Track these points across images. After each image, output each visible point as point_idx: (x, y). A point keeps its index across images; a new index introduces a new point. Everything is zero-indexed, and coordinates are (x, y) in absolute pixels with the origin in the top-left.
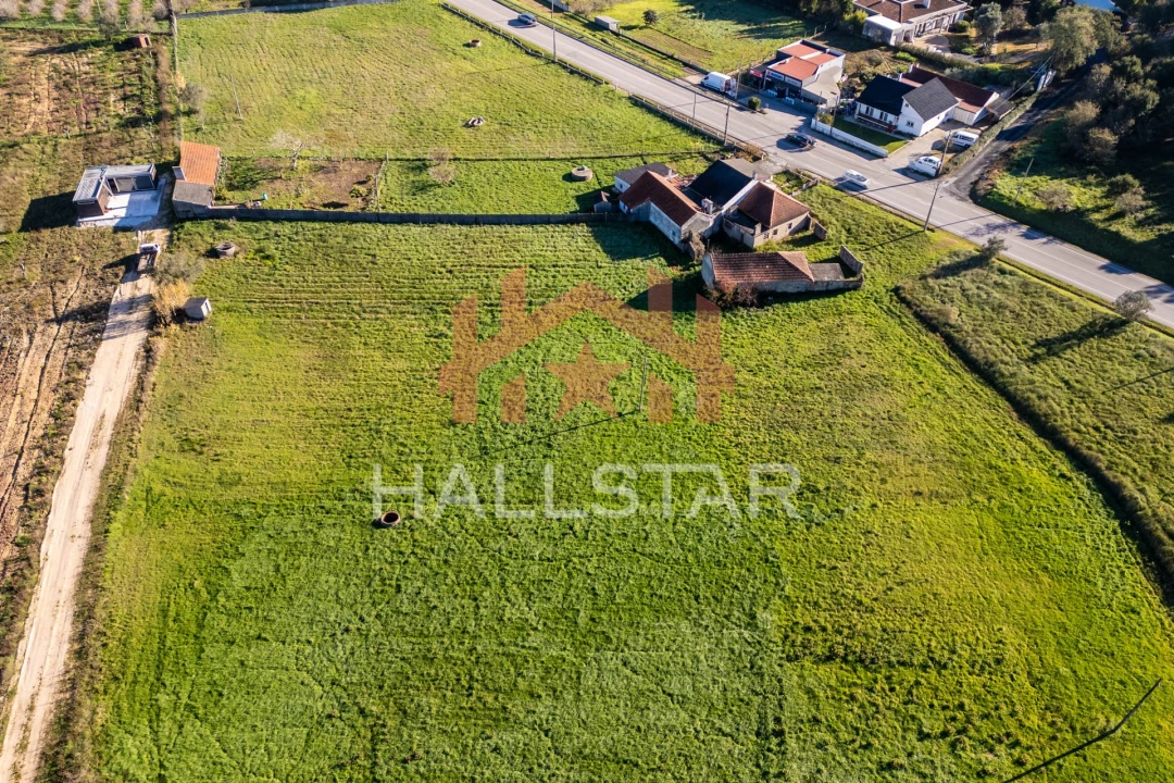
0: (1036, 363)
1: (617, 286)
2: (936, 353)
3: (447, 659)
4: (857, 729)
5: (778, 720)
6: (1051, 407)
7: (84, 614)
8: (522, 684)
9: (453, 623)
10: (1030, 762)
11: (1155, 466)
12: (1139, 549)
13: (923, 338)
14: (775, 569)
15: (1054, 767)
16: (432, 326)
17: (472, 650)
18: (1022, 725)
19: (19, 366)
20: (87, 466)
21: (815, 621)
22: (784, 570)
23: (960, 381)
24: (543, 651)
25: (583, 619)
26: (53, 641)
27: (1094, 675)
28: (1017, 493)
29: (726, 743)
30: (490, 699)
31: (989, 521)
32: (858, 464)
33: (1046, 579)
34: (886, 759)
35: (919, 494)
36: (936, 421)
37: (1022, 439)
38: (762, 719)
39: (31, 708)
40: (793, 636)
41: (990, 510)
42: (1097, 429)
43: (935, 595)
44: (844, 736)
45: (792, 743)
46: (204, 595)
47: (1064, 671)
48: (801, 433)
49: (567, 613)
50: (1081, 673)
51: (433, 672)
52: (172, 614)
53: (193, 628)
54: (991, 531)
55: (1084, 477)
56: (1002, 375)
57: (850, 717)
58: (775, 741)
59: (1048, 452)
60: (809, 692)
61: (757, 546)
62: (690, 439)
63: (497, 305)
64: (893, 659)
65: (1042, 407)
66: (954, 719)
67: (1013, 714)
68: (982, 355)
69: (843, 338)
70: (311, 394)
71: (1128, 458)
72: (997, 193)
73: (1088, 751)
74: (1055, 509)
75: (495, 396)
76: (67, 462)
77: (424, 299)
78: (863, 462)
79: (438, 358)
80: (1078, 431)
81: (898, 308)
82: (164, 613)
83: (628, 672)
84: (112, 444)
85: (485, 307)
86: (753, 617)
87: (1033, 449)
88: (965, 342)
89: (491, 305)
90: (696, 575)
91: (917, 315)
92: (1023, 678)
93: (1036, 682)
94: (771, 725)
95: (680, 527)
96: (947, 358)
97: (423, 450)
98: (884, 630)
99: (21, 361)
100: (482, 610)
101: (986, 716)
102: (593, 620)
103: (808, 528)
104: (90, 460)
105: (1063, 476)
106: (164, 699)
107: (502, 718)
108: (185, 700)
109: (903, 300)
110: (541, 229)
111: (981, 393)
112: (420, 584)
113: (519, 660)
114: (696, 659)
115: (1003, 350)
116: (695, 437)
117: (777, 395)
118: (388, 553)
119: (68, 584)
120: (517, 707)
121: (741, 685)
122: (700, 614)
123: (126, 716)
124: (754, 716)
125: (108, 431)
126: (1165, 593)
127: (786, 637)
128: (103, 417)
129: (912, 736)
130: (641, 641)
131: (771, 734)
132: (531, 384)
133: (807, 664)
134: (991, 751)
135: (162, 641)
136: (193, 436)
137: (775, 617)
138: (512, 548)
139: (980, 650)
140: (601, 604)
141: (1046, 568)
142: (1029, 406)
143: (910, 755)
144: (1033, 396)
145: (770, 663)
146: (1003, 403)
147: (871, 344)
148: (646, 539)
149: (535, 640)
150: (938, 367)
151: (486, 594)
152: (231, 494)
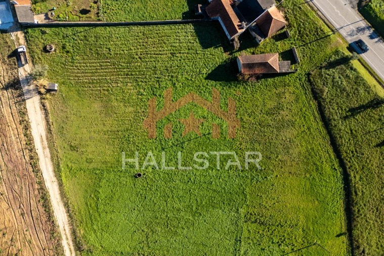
0: (345, 120)
1: (204, 66)
2: (313, 111)
3: (161, 218)
4: (258, 240)
5: (240, 238)
6: (342, 142)
7: (66, 205)
8: (180, 226)
9: (161, 208)
10: (295, 249)
11: (363, 168)
12: (345, 195)
13: (311, 102)
14: (245, 196)
15: (300, 251)
16: (138, 89)
17: (167, 216)
18: (296, 241)
19: (3, 113)
20: (45, 157)
21: (254, 212)
22: (248, 196)
23: (317, 125)
24: (184, 217)
25: (194, 208)
26: (62, 213)
27: (318, 230)
28: (319, 174)
29: (228, 242)
30: (172, 229)
31: (308, 183)
32: (276, 160)
33: (316, 203)
34: (263, 248)
35: (290, 173)
36: (304, 144)
37: (328, 153)
38: (237, 236)
39: (65, 230)
40: (247, 216)
41: (309, 180)
42: (352, 152)
43: (286, 206)
44: (255, 242)
45: (243, 243)
46: (95, 199)
47: (311, 228)
48: (261, 145)
49: (190, 206)
50: (315, 229)
51: (158, 221)
52: (89, 204)
53: (96, 208)
54: (307, 186)
55: (341, 170)
56: (332, 125)
57: (257, 237)
58: (239, 242)
59: (334, 159)
60: (249, 230)
61: (242, 188)
62: (226, 146)
63: (160, 78)
64: (271, 224)
65: (339, 141)
66: (281, 239)
67: (295, 238)
68: (328, 115)
69: (283, 100)
70: (104, 125)
71: (357, 164)
72: (370, 6)
73: (309, 248)
74: (328, 180)
75: (164, 125)
76: (38, 154)
77: (133, 75)
78: (277, 160)
79: (143, 106)
80: (346, 153)
81: (307, 85)
82: (86, 203)
83: (205, 223)
84: (49, 147)
85: (156, 79)
86: (238, 210)
87: (330, 158)
88: (325, 108)
89: (158, 78)
90: (224, 197)
91: (312, 90)
92: (301, 230)
93: (303, 231)
94: (239, 238)
95: (221, 180)
96: (316, 113)
97: (144, 148)
98: (270, 216)
99: (2, 110)
100: (168, 205)
101: (289, 239)
102: (197, 208)
103: (257, 183)
104: (45, 154)
105: (335, 169)
106: (95, 227)
107: (176, 233)
108: (100, 228)
109: (309, 81)
110: (173, 27)
111: (322, 131)
112: (151, 196)
113: (179, 219)
114: (222, 221)
115: (336, 113)
116: (227, 145)
117: (256, 128)
118: (141, 186)
119: (58, 197)
120: (179, 231)
121: (232, 228)
122: (224, 208)
123: (88, 232)
124: (235, 236)
125: (45, 142)
126: (346, 208)
127: (245, 216)
128: (41, 136)
129: (270, 243)
130: (209, 215)
131: (238, 241)
132: (175, 120)
133: (250, 223)
134: (288, 246)
135: (89, 212)
136: (72, 144)
137: (244, 210)
138: (174, 185)
139: (293, 222)
140: (199, 204)
141: (318, 199)
142: (335, 140)
143: (269, 247)
144: (338, 136)
145: (241, 223)
146: (328, 137)
147: (292, 104)
148: (211, 184)
149: (182, 214)
150: (312, 118)
151: (169, 200)
152: (91, 166)
